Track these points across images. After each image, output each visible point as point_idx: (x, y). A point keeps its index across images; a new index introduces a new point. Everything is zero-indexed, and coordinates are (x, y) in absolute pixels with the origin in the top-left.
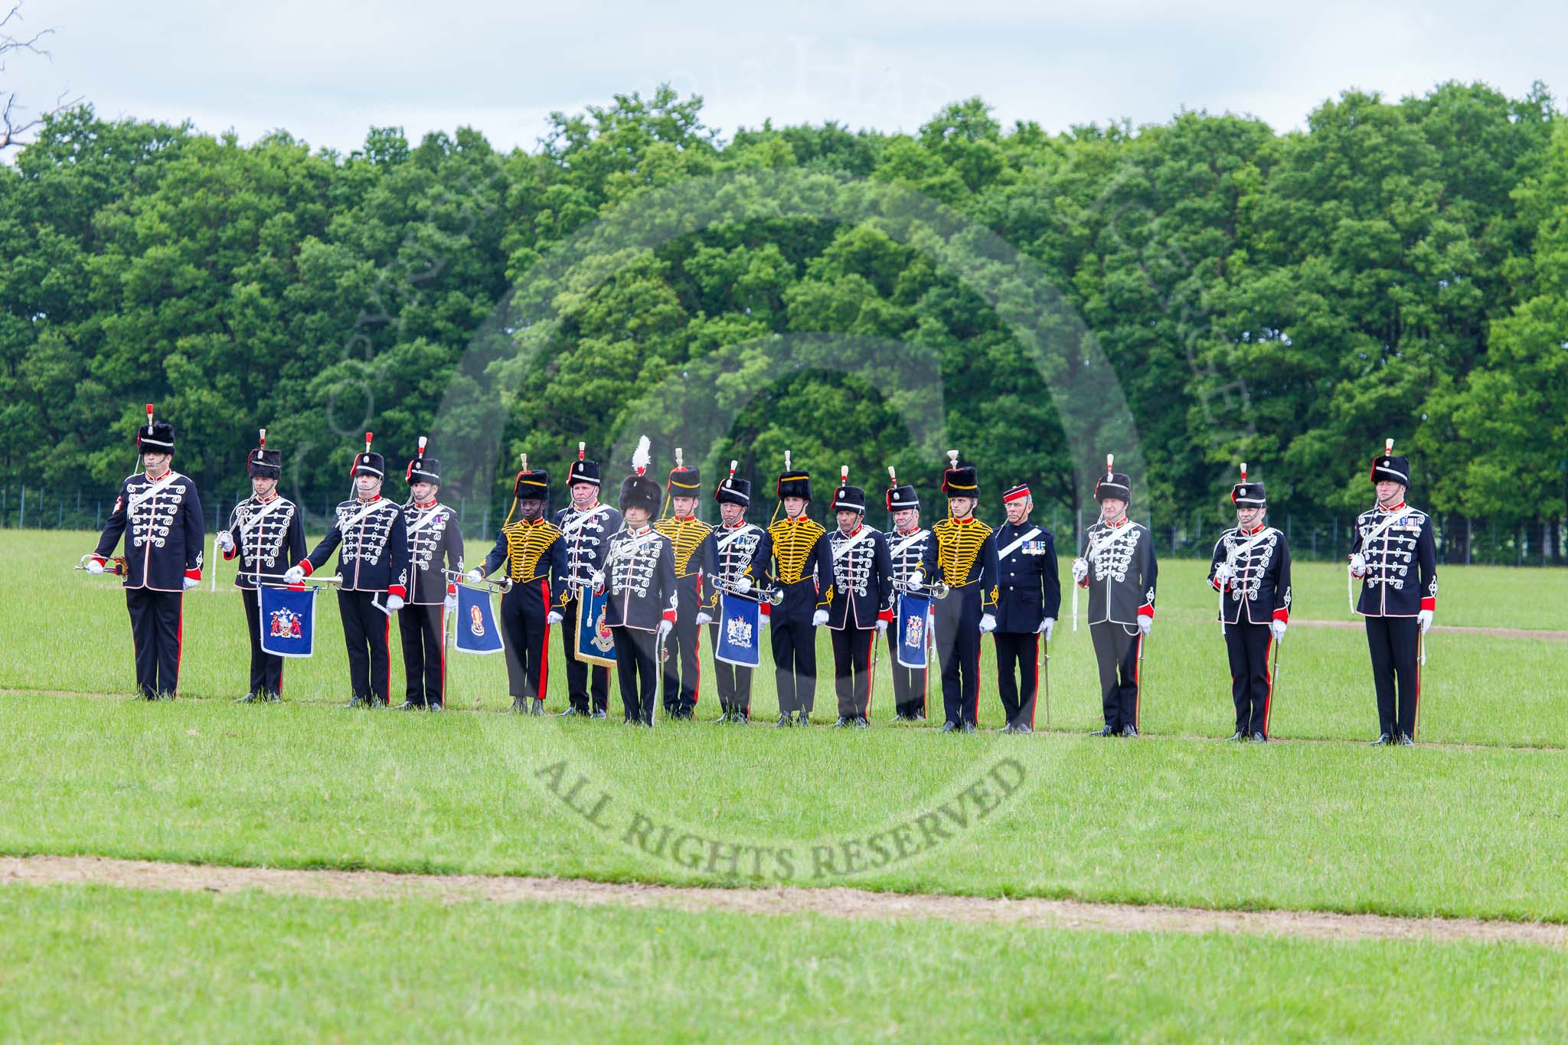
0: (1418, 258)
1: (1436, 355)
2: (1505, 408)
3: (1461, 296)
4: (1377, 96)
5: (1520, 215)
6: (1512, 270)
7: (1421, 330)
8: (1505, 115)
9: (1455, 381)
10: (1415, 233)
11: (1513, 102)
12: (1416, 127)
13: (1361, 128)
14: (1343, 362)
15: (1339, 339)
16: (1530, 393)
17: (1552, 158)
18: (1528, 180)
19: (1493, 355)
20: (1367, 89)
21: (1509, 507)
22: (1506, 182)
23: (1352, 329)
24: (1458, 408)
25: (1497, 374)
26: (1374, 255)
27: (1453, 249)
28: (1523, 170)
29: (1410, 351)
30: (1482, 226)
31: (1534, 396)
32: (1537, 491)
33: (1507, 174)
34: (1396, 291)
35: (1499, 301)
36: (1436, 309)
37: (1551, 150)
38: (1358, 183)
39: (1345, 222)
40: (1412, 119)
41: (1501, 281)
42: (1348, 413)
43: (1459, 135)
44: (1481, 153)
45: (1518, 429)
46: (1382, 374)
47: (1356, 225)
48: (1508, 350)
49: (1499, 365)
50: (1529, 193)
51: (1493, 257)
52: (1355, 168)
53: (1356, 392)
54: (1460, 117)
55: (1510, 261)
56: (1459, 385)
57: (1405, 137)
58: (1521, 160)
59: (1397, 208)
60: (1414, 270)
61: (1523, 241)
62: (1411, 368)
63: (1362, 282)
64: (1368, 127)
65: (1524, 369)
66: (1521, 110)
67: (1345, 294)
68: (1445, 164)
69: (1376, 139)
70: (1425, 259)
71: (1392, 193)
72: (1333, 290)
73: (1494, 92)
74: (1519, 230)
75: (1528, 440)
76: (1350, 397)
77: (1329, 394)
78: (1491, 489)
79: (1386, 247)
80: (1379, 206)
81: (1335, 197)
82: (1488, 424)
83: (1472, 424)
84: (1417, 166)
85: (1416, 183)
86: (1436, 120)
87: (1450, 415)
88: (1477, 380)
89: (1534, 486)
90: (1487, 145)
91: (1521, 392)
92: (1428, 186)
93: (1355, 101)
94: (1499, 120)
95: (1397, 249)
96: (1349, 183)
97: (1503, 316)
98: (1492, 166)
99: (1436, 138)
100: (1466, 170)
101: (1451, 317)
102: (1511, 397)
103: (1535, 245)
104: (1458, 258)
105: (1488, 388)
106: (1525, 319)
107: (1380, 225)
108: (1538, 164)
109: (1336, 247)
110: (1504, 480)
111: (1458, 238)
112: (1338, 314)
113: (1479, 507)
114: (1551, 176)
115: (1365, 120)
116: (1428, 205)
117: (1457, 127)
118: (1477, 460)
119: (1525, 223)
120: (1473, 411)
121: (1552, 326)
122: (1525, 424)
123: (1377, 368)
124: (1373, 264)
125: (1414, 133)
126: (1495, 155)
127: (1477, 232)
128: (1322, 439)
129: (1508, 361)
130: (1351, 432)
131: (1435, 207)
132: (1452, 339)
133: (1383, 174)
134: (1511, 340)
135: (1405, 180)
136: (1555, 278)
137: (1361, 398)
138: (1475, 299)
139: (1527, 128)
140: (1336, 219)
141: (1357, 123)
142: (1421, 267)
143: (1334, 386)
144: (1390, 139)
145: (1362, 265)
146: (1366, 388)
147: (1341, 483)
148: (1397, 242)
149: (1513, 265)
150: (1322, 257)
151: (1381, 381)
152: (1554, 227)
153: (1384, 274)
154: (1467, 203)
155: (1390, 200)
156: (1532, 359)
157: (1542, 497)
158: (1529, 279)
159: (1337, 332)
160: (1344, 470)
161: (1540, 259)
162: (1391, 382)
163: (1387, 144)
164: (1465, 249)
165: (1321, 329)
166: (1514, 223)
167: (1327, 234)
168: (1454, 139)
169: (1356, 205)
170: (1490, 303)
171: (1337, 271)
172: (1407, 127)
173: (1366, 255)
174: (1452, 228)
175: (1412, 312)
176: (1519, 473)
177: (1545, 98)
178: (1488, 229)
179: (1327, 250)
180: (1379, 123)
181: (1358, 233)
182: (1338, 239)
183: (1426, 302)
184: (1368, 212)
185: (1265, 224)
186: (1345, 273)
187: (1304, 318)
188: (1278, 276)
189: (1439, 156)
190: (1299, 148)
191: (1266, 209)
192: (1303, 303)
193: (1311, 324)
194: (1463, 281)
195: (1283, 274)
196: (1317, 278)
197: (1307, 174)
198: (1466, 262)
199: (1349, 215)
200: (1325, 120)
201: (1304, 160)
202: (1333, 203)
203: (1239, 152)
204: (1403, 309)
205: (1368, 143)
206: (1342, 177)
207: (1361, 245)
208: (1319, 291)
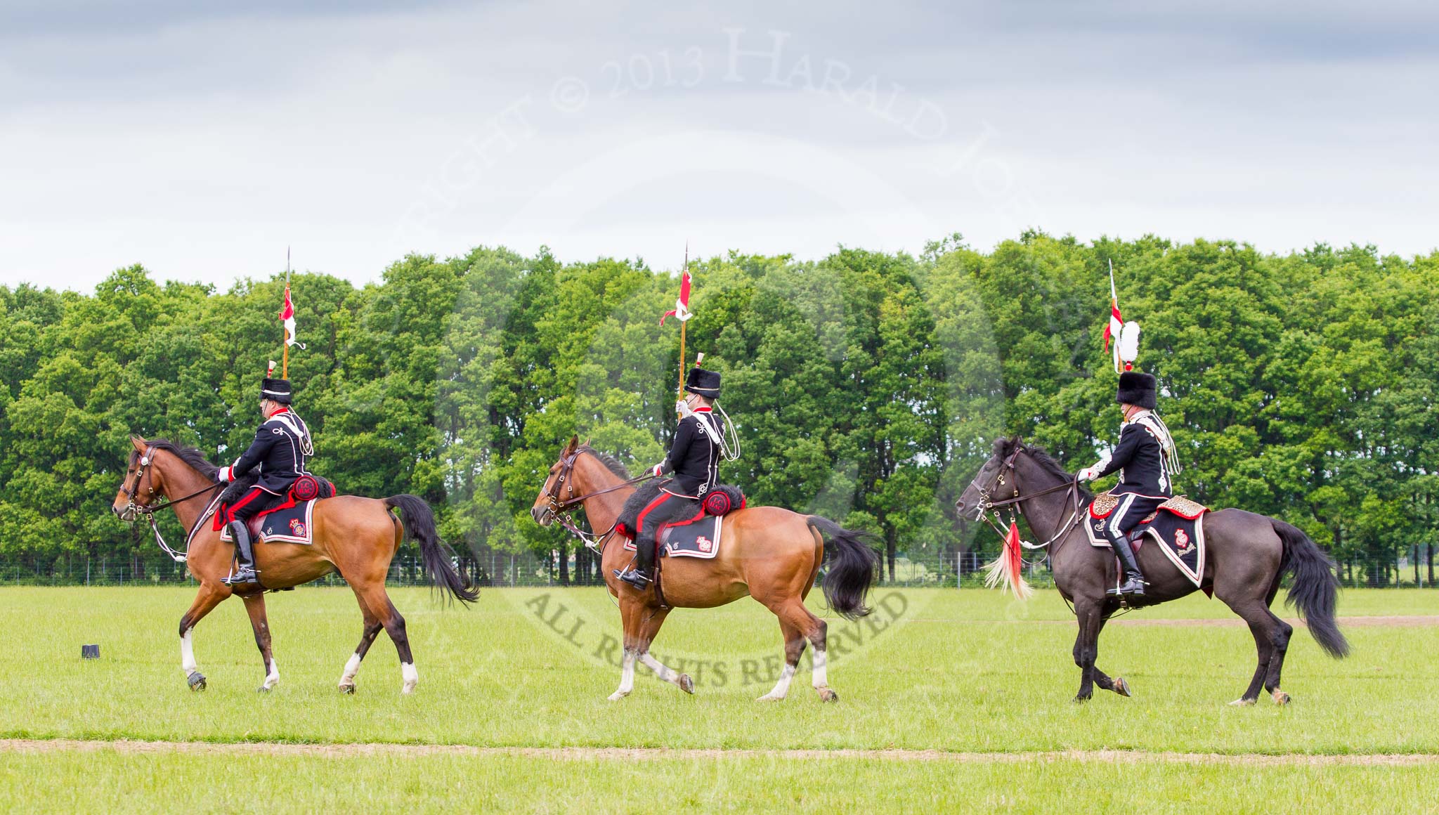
0: (469, 372)
1: (485, 440)
3: (503, 398)
4: (432, 258)
5: (542, 339)
6: (539, 378)
7: (474, 423)
8: (521, 269)
9: (502, 458)
11: (527, 260)
12: (461, 278)
13: (425, 280)
15: (416, 430)
17: (561, 299)
18: (545, 315)
19: (530, 439)
20: (423, 253)
22: (529, 317)
24: (506, 477)
25: (533, 452)
26: (438, 370)
27: (493, 365)
28: (540, 307)
29: (466, 438)
30: (513, 348)
34: (455, 395)
35: (529, 401)
36: (484, 407)
37: (559, 293)
38: (424, 320)
39: (416, 347)
40: (458, 273)
41: (530, 387)
42: (424, 483)
44: (507, 296)
47: (425, 349)
48: (540, 434)
50: (549, 324)
51: (522, 370)
52: (422, 308)
54: (490, 271)
55: (536, 372)
58: (537, 301)
59: (453, 336)
61: (543, 358)
64: (429, 280)
66: (532, 266)
67: (419, 398)
68: (483, 305)
69: (436, 288)
70: (475, 372)
71: (448, 326)
72: (410, 395)
74: (540, 350)
79: (447, 365)
80: (440, 336)
81: (406, 330)
84: (465, 307)
85: (465, 319)
86: (475, 274)
88: (519, 457)
90: (511, 291)
92: (473, 321)
93: (417, 263)
94: (517, 273)
95: (455, 366)
96: (418, 319)
97: (536, 412)
98: (515, 306)
99: (477, 287)
100: (498, 309)
101: (494, 414)
103: (553, 360)
104: (497, 371)
105: (527, 463)
106: (551, 413)
107: (441, 349)
108: (551, 304)
109: (411, 365)
111: (498, 357)
112: (414, 413)
114: (562, 311)
115: (426, 275)
116: (474, 334)
117: (490, 279)
118: (522, 512)
119: (546, 345)
120: (517, 479)
121: (572, 418)
125: (461, 282)
126: (517, 298)
127: (509, 353)
129: (540, 442)
131: (479, 335)
132: (495, 428)
133: (440, 314)
134: (544, 427)
135: (457, 317)
136: (571, 384)
138: (512, 400)
139: (538, 278)
140: (410, 346)
141: (420, 277)
142: (472, 378)
144: (445, 288)
145: (430, 377)
148: (455, 361)
149: (539, 375)
150: (401, 372)
152: (568, 348)
153: (446, 383)
154: (500, 332)
155: (448, 331)
156: (556, 441)
158: (548, 385)
159: (415, 426)
161: (559, 370)
163: (443, 292)
164: (503, 365)
165: (404, 423)
166: (536, 346)
167: (404, 356)
168: (488, 287)
169: (423, 336)
170: (523, 402)
171: (412, 382)
172: (456, 279)
173: (432, 370)
174: (493, 350)
175: (468, 410)
177: (550, 256)
178: (518, 350)
179: (404, 366)
180: (437, 278)
181: (427, 355)
182: (413, 360)
183: (478, 403)
184: (432, 340)
185: (358, 349)
186: (418, 384)
187: (390, 417)
188: (371, 387)
189: (479, 299)
190: (380, 297)
191: (358, 339)
192: (390, 406)
193: (396, 420)
194: (503, 388)
195: (374, 384)
196: (399, 388)
197: (388, 314)
198: (505, 375)
199: (419, 343)
200: (396, 276)
201: (384, 305)
202: (407, 335)
203: (332, 300)
204: (462, 409)
205: (430, 292)
206: (412, 316)
207: (429, 364)
208: (400, 397)
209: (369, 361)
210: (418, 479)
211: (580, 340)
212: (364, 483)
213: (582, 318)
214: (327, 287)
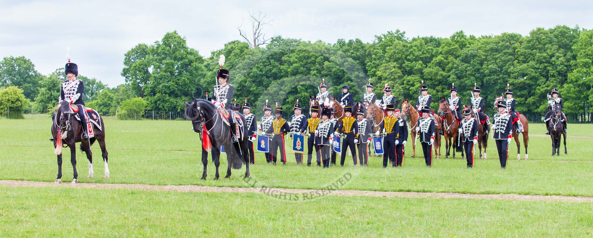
0: (553, 61)
1: (557, 81)
2: (571, 91)
3: (562, 69)
4: (543, 28)
5: (574, 52)
6: (572, 63)
7: (553, 76)
8: (570, 32)
9: (561, 86)
10: (552, 56)
12: (552, 34)
13: (541, 35)
14: (538, 83)
15: (537, 78)
16: (576, 88)
17: (580, 40)
18: (575, 45)
19: (569, 81)
20: (541, 27)
21: (572, 112)
22: (570, 45)
23: (540, 76)
24: (561, 92)
25: (570, 84)
26: (544, 61)
27: (560, 59)
28: (574, 43)
29: (551, 80)
30: (566, 54)
31: (577, 89)
32: (578, 108)
33: (571, 44)
34: (548, 68)
35: (570, 70)
36: (557, 71)
37: (580, 38)
38: (540, 46)
39: (538, 54)
40: (551, 33)
41: (570, 66)
43: (561, 36)
44: (565, 39)
45: (574, 95)
46: (546, 85)
47: (540, 55)
48: (572, 79)
49: (570, 83)
50: (576, 47)
51: (568, 61)
52: (540, 43)
53: (541, 89)
54: (561, 32)
55: (572, 61)
56: (562, 87)
57: (550, 37)
58: (574, 41)
59: (548, 51)
60: (551, 63)
61: (574, 57)
62: (552, 84)
63: (542, 66)
64: (542, 35)
65: (575, 83)
66: (573, 30)
67: (538, 69)
68: (558, 42)
69: (544, 37)
70: (554, 61)
71: (547, 48)
72: (536, 68)
73: (568, 27)
74: (573, 55)
75: (576, 98)
76: (539, 90)
77: (535, 89)
78: (569, 108)
79: (546, 59)
80: (545, 51)
81: (535, 49)
82: (568, 95)
83: (564, 95)
84: (552, 42)
85: (552, 46)
86: (556, 33)
87: (560, 93)
88: (565, 86)
89: (578, 107)
90: (566, 38)
91: (575, 88)
92: (555, 46)
93: (539, 30)
94: (569, 33)
95: (548, 59)
96: (538, 46)
97: (571, 73)
98: (568, 42)
99: (556, 37)
100: (562, 43)
101: (559, 73)
102: (573, 89)
103: (577, 58)
104: (561, 61)
105: (568, 87)
106: (575, 73)
107: (545, 54)
108: (577, 41)
109: (536, 59)
110: (571, 106)
111: (561, 57)
112: (537, 73)
113: (566, 111)
114: (580, 44)
115: (541, 33)
116: (555, 50)
117: (560, 34)
118: (566, 102)
119: (575, 54)
120: (565, 92)
121: (581, 75)
122: (575, 95)
123: (545, 84)
124: (543, 63)
125: (552, 36)
126: (568, 40)
127: (565, 56)
128: (534, 98)
129: (572, 82)
130: (539, 97)
131: (556, 51)
132: (560, 77)
133: (545, 44)
134: (573, 77)
135: (550, 45)
136: (581, 65)
137: (542, 90)
138: (565, 69)
139: (575, 34)
140: (536, 54)
141: (540, 34)
142: (553, 63)
143: (536, 88)
144: (547, 37)
145: (541, 63)
146: (543, 88)
147: (538, 107)
148: (548, 58)
149: (572, 62)
150: (533, 61)
151: (546, 86)
152: (581, 54)
153: (546, 65)
154: (563, 50)
155: (547, 49)
156: (576, 81)
157: (579, 109)
158: (576, 65)
159: (537, 77)
160: (538, 105)
161: (578, 61)
162: (547, 87)
163: (546, 38)
164: (562, 59)
165: (533, 76)
166: (573, 54)
167: (534, 57)
168: (559, 37)
169: (540, 51)
170: (568, 70)
171: (536, 64)
172: (550, 34)
173: (542, 61)
174: (560, 55)
175: (551, 72)
176: (574, 105)
177: (578, 28)
178: (567, 55)
179: (534, 60)
180: (544, 34)
181: (540, 56)
182: (536, 58)
183: (555, 70)
184: (542, 52)
185: (521, 55)
186: (538, 65)
187: (529, 74)
188: (524, 65)
189: (557, 40)
190: (528, 39)
191: (521, 52)
192: (529, 71)
193: (531, 75)
194: (562, 66)
195: (525, 65)
196: (532, 66)
197: (530, 45)
198: (563, 62)
199: (538, 53)
200: (533, 33)
201: (529, 42)
202: (535, 50)
203: (515, 40)
204: (550, 72)
205: (542, 38)
206: (537, 45)
207: (541, 59)
208: (533, 68)
209: (525, 58)
210: (537, 92)
211: (584, 52)
212: (522, 93)
213: (585, 46)
214: (514, 37)
